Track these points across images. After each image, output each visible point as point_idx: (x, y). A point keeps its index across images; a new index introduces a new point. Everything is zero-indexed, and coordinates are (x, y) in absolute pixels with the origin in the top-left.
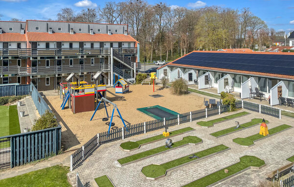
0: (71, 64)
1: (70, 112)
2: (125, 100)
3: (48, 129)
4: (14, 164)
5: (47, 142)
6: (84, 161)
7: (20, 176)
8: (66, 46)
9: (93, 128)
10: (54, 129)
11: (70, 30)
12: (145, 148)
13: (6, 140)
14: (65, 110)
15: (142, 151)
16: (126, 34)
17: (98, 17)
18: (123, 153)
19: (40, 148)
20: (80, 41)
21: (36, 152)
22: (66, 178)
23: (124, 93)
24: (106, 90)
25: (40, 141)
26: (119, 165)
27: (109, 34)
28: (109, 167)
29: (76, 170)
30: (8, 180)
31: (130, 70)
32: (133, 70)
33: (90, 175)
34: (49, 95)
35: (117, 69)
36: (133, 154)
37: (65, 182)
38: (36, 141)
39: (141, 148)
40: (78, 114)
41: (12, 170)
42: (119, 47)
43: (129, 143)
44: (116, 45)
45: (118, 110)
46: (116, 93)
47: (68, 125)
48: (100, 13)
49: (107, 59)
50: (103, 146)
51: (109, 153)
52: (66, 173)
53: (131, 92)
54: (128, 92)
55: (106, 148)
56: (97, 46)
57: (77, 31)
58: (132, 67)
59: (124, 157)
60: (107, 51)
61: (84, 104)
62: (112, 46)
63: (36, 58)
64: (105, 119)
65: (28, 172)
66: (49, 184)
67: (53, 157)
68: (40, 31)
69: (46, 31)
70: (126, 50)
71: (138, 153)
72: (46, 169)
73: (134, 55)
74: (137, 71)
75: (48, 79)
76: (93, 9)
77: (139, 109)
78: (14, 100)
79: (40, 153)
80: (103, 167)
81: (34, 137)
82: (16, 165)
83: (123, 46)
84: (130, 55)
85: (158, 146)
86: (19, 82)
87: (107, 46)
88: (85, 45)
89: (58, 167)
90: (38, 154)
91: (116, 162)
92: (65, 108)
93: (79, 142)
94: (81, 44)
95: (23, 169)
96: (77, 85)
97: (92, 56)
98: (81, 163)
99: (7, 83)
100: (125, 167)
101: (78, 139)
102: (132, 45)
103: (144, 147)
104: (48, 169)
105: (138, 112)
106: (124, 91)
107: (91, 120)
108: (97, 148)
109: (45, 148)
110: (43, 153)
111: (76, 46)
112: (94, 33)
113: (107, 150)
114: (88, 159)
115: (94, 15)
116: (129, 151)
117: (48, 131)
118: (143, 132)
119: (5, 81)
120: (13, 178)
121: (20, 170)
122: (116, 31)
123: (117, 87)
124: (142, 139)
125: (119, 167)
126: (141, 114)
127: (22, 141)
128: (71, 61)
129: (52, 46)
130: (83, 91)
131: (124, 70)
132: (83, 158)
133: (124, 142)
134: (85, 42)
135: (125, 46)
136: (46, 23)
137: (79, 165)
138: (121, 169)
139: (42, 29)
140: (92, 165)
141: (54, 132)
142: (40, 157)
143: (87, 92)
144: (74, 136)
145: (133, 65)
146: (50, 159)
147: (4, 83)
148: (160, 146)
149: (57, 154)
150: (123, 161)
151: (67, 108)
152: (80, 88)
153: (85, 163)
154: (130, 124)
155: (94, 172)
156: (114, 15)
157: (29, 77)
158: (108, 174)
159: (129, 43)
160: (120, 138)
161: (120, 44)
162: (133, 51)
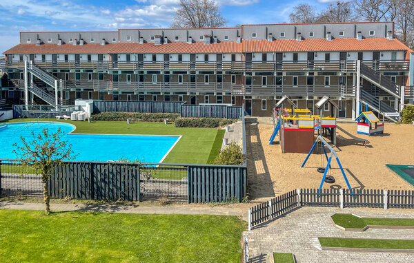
0: (295, 84)
1: (279, 149)
2: (371, 147)
3: (230, 166)
4: (191, 200)
5: (228, 183)
6: (270, 221)
7: (192, 216)
8: (289, 58)
9: (301, 179)
10: (237, 168)
11: (297, 35)
12: (374, 233)
13: (183, 169)
14: (274, 146)
15: (369, 237)
16: (389, 38)
17: (353, 14)
18: (333, 230)
19: (220, 187)
20: (310, 50)
21: (216, 192)
22: (240, 237)
23: (372, 134)
24: (335, 126)
25: (220, 179)
26: (318, 246)
27: (358, 38)
28: (303, 244)
29: (256, 231)
30: (179, 216)
31: (394, 98)
32: (400, 99)
33: (271, 244)
34: (263, 123)
35: (369, 95)
36: (349, 237)
37: (236, 242)
38: (216, 178)
39: (368, 231)
40: (288, 155)
41: (188, 206)
42: (374, 59)
43: (350, 216)
44: (368, 57)
45: (337, 158)
46: (359, 133)
47: (269, 167)
48: (357, 6)
49: (350, 78)
50: (306, 208)
51: (310, 222)
52: (242, 231)
53: (387, 135)
54: (381, 134)
55: (310, 213)
56: (335, 57)
57: (307, 36)
58: (398, 94)
59: (332, 236)
60: (351, 65)
61: (296, 142)
62: (360, 57)
63: (251, 74)
64: (321, 170)
65: (202, 213)
66: (218, 237)
67: (236, 204)
68: (257, 38)
69: (264, 38)
70: (387, 65)
71: (359, 237)
72: (222, 216)
73: (402, 73)
74: (406, 102)
75: (264, 102)
76: (345, 2)
77: (390, 167)
78: (225, 124)
79: (220, 194)
80: (293, 240)
81: (213, 173)
82: (193, 202)
83: (381, 58)
84: (396, 74)
85: (403, 238)
86: (233, 103)
87: (353, 57)
88: (316, 56)
89: (235, 219)
90: (218, 195)
91: (316, 240)
92: (273, 143)
93: (274, 194)
94: (311, 55)
95: (198, 209)
96: (292, 113)
97: (326, 74)
98: (267, 223)
99: (221, 102)
100: (329, 252)
101: (275, 189)
102: (400, 56)
103: (374, 231)
104: (223, 218)
105: (388, 170)
106: (372, 132)
107: (302, 166)
108: (295, 210)
109: (226, 190)
110: (224, 195)
111: (303, 58)
112: (333, 38)
113: (309, 217)
114: (276, 221)
115: (347, 12)
116: (344, 229)
117: (230, 168)
118: (382, 206)
119: (219, 100)
120: (185, 216)
121: (196, 209)
122: (372, 33)
123: (360, 123)
124: (375, 216)
125: (316, 249)
126: (392, 174)
127: (199, 174)
128: (295, 79)
129: (270, 58)
130: (297, 123)
131: (381, 98)
132: (271, 218)
133: (342, 212)
134: (316, 52)
135: (387, 57)
136: (264, 27)
137: (262, 226)
138: (320, 253)
139: (261, 36)
140: (280, 232)
141: (236, 171)
142: (220, 199)
143: (302, 125)
144: (271, 184)
145: (400, 91)
146: (231, 205)
147: (218, 102)
148: (407, 238)
149: (241, 202)
150: (327, 243)
151: (278, 143)
152: (294, 118)
153: (270, 225)
154: (362, 186)
155: (278, 242)
156: (380, 8)
157: (242, 97)
158: (297, 254)
159: (394, 52)
160: (337, 204)
161: (376, 55)
162: (400, 66)
